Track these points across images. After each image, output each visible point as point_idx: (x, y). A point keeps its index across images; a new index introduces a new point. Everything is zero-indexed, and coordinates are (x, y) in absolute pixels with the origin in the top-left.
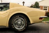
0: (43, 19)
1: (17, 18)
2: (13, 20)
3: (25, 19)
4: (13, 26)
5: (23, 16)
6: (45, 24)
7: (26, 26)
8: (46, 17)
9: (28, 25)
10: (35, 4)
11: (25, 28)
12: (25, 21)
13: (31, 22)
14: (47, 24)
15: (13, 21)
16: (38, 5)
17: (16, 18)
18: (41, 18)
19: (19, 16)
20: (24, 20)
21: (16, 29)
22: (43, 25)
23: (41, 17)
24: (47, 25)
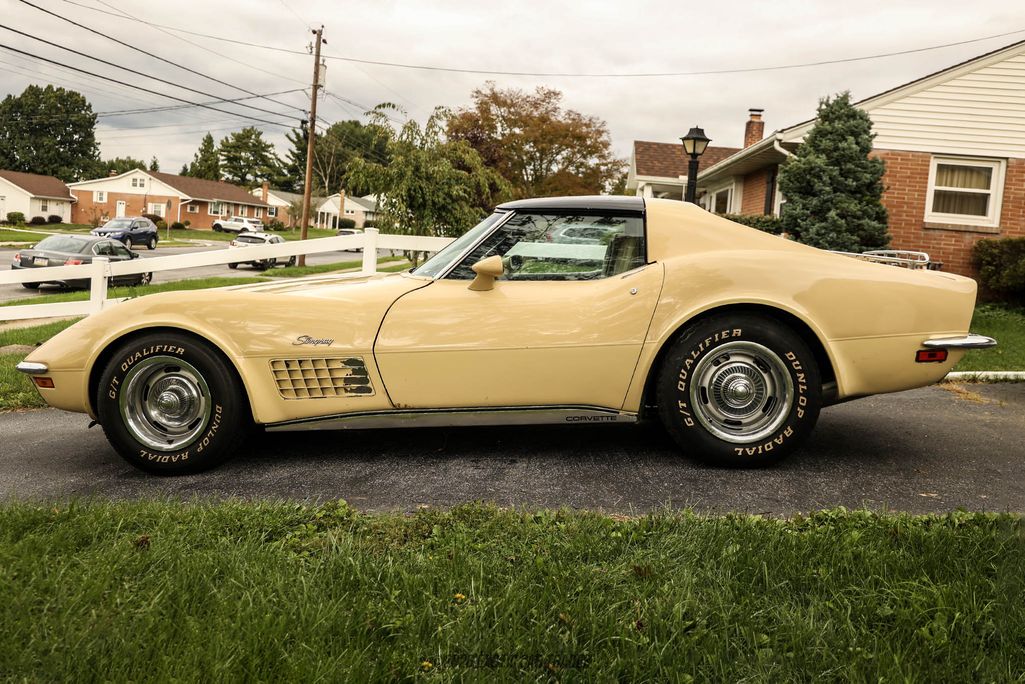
0: (952, 357)
1: (722, 341)
2: (688, 362)
3: (792, 356)
4: (690, 408)
5: (772, 332)
6: (962, 405)
7: (801, 413)
8: (981, 340)
9: (812, 411)
10: (819, 133)
11: (789, 432)
12: (793, 373)
13: (846, 382)
14: (985, 400)
15: (693, 366)
16: (866, 149)
17: (714, 344)
18: (932, 354)
19: (738, 332)
20: (788, 363)
21: (710, 434)
22: (946, 415)
23: (937, 340)
24: (987, 417)
